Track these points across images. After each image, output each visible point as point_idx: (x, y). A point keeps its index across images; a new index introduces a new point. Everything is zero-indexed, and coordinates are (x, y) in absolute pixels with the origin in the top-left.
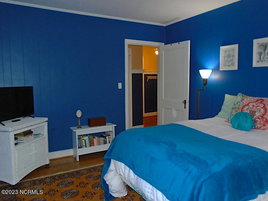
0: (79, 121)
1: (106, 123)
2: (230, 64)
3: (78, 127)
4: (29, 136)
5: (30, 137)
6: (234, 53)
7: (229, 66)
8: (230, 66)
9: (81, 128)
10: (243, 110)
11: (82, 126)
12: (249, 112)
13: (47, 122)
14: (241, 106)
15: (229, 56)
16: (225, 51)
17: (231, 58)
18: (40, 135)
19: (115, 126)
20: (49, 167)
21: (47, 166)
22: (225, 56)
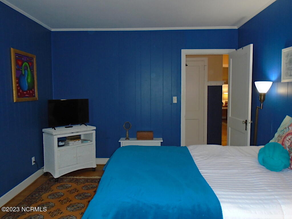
0: (127, 133)
1: (154, 138)
3: (126, 138)
4: (76, 141)
5: (78, 142)
9: (129, 139)
10: (284, 140)
11: (130, 137)
12: (289, 144)
13: (95, 131)
18: (88, 141)
19: (161, 142)
20: (95, 171)
21: (93, 170)
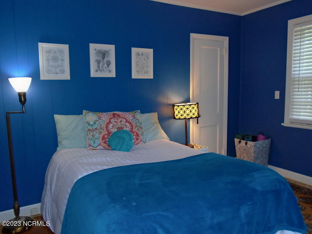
2: (58, 70)
6: (63, 57)
7: (56, 73)
8: (58, 74)
10: (108, 129)
12: (116, 130)
14: (104, 126)
15: (55, 59)
16: (49, 52)
17: (60, 63)
22: (48, 58)
